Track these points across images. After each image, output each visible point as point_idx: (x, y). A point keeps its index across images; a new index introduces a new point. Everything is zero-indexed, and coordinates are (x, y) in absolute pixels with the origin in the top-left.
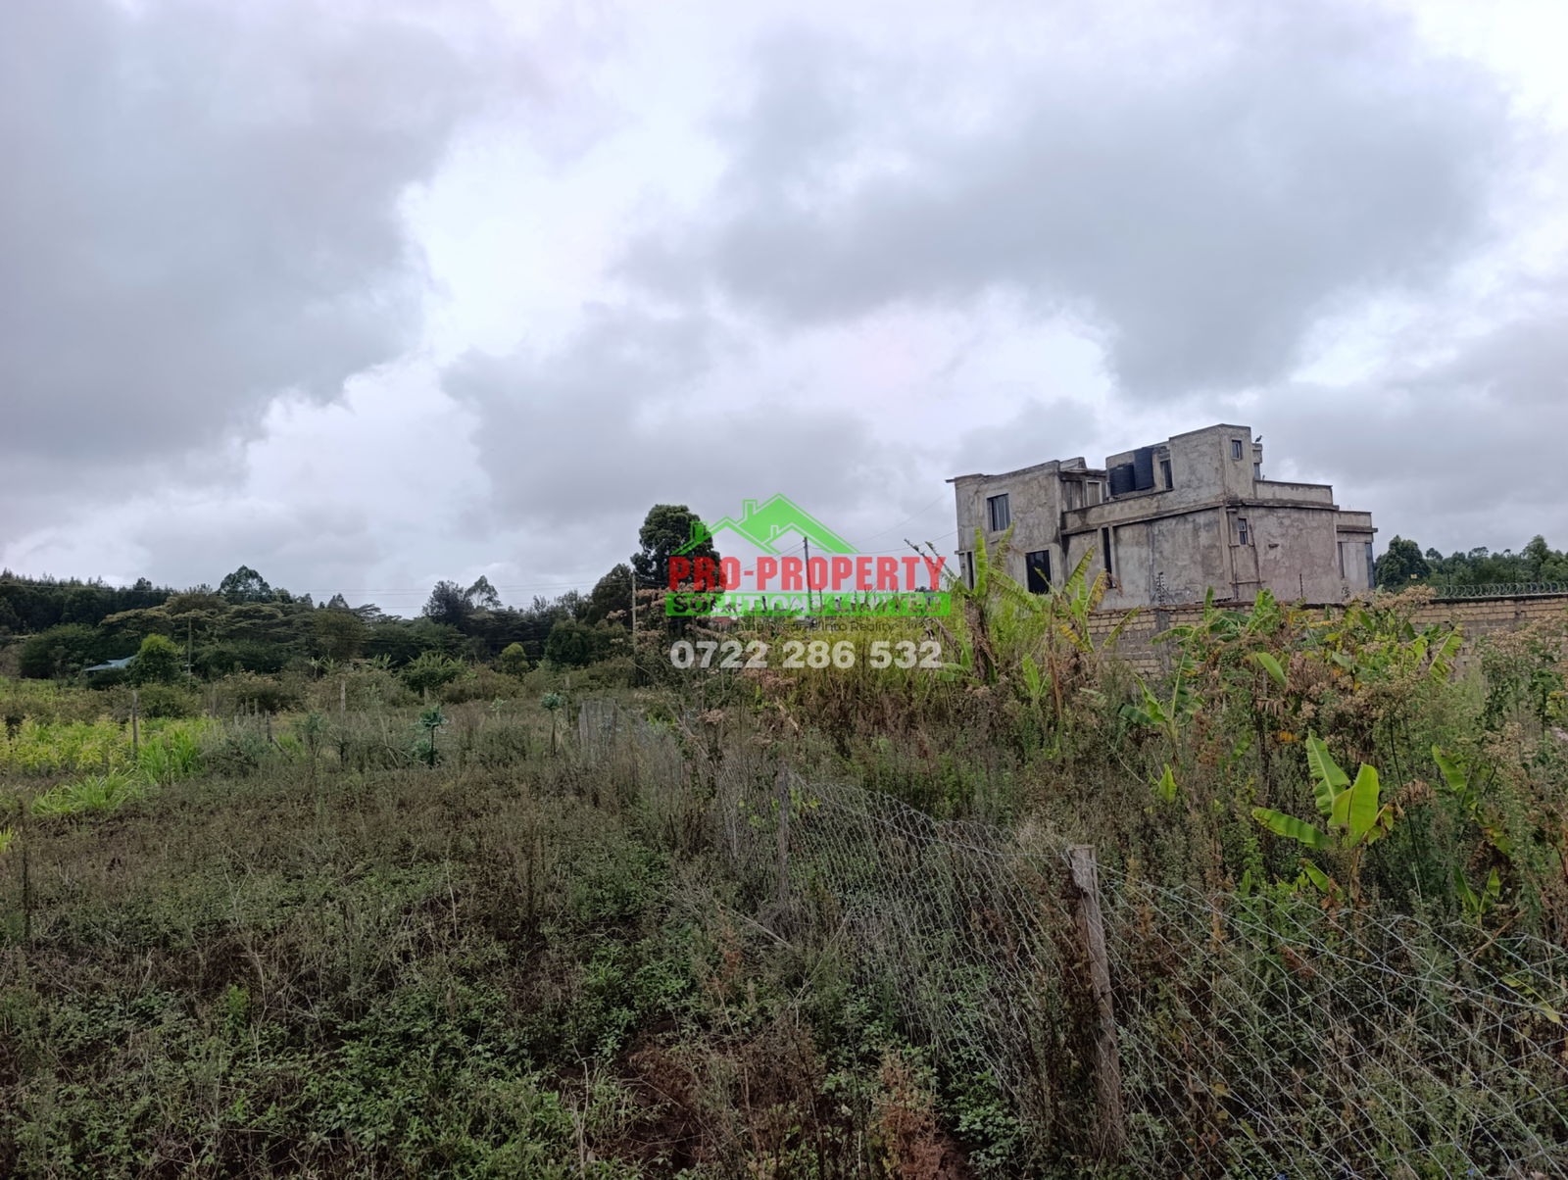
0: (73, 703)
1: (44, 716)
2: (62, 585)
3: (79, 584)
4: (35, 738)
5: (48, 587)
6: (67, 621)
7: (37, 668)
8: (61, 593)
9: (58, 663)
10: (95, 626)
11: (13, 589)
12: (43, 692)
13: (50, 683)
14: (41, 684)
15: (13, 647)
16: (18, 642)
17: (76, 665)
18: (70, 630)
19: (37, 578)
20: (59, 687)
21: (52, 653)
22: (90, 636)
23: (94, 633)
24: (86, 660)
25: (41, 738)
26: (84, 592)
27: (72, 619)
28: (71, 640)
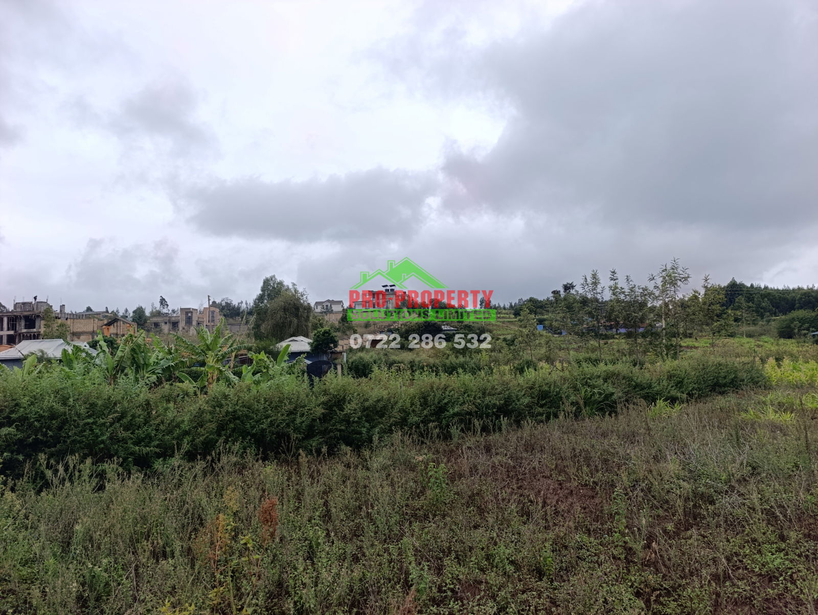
0: (807, 351)
1: (794, 358)
2: (794, 290)
3: (803, 289)
4: (791, 368)
5: (786, 292)
6: (798, 309)
7: (787, 333)
8: (794, 295)
9: (796, 331)
10: (814, 311)
11: (769, 294)
12: (790, 345)
13: (793, 341)
14: (789, 341)
15: (773, 323)
16: (774, 320)
17: (806, 332)
18: (801, 313)
19: (781, 288)
20: (798, 343)
21: (792, 326)
22: (812, 316)
23: (814, 314)
24: (811, 329)
25: (794, 368)
26: (805, 294)
27: (801, 308)
28: (802, 319)
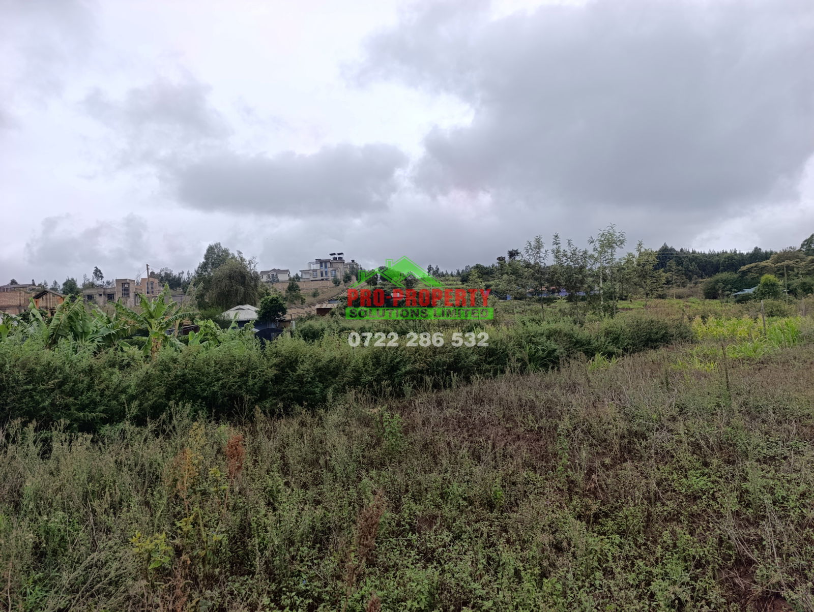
0: (730, 310)
1: (717, 315)
2: (718, 255)
3: (726, 252)
4: (715, 324)
5: (712, 255)
6: (722, 271)
7: (712, 294)
8: (717, 258)
9: (720, 292)
10: (736, 273)
11: (696, 258)
12: (715, 304)
13: (717, 301)
14: (713, 302)
15: (700, 285)
16: (701, 282)
17: (729, 292)
18: (724, 275)
19: (707, 252)
20: (721, 303)
21: (717, 287)
22: (734, 278)
23: (736, 276)
24: (733, 290)
25: (718, 324)
26: (729, 257)
27: (725, 270)
28: (725, 281)
